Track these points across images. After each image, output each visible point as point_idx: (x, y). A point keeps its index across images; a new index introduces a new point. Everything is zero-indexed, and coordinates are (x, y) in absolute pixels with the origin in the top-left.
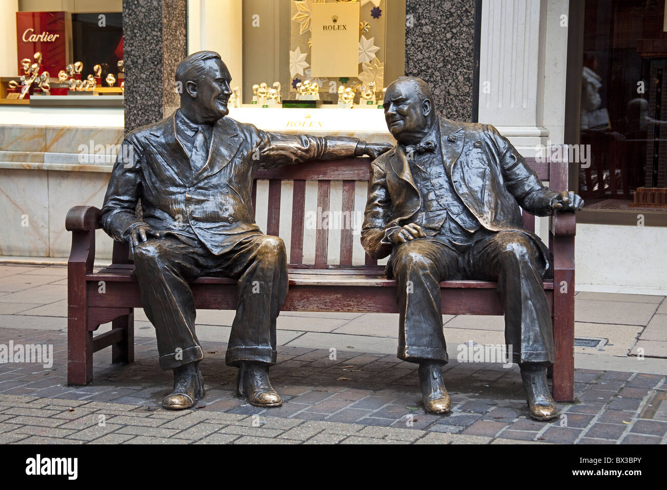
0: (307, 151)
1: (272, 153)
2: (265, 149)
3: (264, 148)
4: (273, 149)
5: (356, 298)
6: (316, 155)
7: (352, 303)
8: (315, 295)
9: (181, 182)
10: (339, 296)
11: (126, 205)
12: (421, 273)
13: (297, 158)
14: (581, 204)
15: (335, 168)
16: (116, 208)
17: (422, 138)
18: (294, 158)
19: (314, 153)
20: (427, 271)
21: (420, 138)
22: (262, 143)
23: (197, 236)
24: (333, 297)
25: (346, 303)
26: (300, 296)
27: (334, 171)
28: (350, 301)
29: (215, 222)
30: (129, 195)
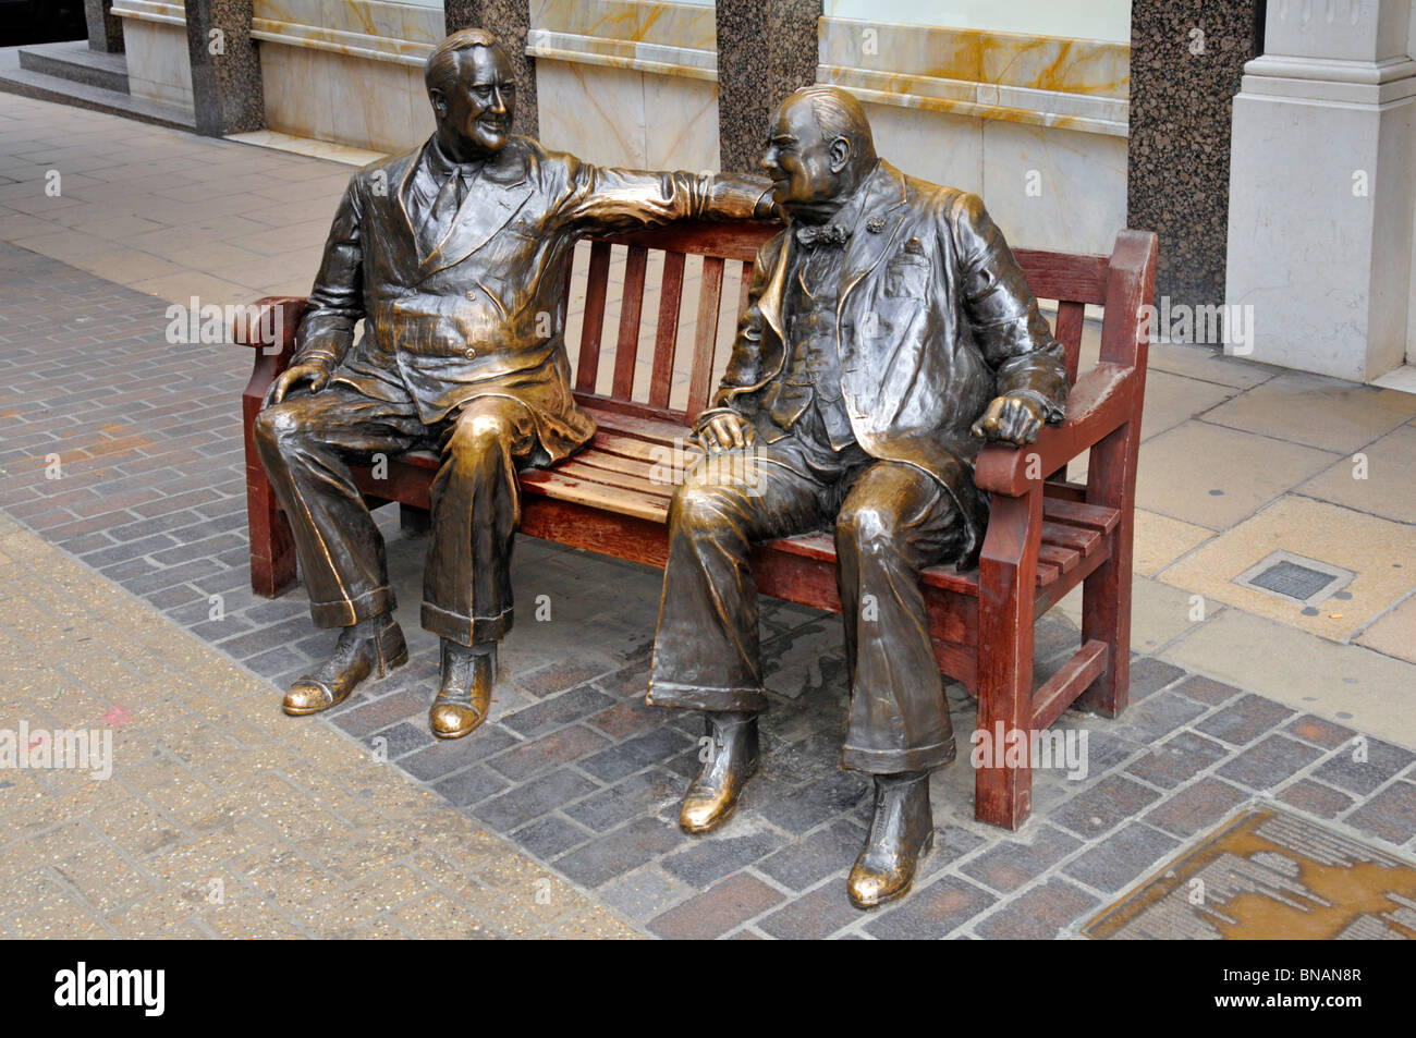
0: (670, 207)
1: (597, 212)
2: (582, 207)
3: (579, 205)
4: (599, 205)
5: (644, 538)
6: (689, 213)
7: (635, 545)
8: (580, 519)
9: (399, 277)
10: (618, 528)
11: (336, 301)
12: (695, 537)
13: (650, 219)
14: (1033, 430)
15: (730, 237)
16: (317, 308)
17: (832, 214)
18: (645, 220)
19: (686, 211)
20: (710, 536)
21: (828, 213)
22: (577, 194)
23: (404, 382)
24: (610, 527)
25: (627, 543)
26: (559, 515)
27: (728, 241)
28: (634, 540)
29: (442, 357)
30: (342, 286)
